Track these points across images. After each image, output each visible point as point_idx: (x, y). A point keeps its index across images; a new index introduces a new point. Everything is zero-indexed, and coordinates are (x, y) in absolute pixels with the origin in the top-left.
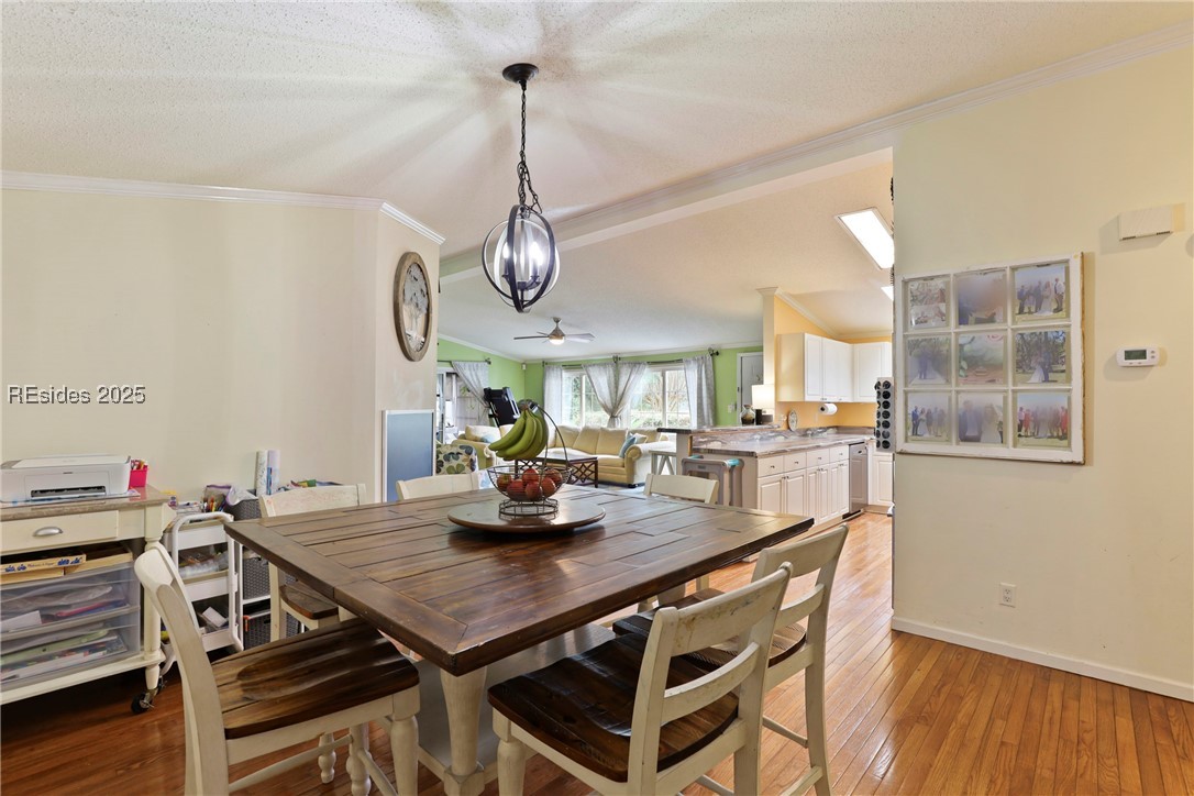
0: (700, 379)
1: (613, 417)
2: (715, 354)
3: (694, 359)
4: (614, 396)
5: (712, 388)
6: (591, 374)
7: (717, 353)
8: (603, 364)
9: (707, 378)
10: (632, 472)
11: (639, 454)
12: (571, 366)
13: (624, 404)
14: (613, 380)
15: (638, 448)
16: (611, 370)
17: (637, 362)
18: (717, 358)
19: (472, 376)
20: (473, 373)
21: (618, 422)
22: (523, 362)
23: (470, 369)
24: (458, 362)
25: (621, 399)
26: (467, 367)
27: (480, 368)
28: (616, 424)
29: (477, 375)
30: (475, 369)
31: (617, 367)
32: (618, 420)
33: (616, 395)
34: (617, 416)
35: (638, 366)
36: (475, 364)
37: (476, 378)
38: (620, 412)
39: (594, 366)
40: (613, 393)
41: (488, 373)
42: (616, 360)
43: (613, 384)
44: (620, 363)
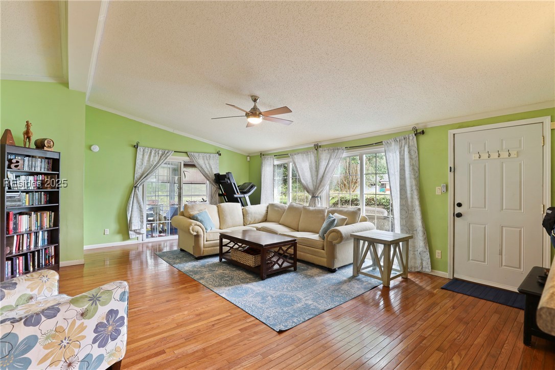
0: (402, 159)
1: (314, 197)
2: (419, 133)
3: (395, 141)
4: (315, 178)
5: (416, 169)
6: (296, 161)
7: (423, 132)
8: (305, 152)
9: (411, 158)
10: (332, 256)
11: (340, 237)
12: (279, 156)
13: (324, 186)
14: (314, 165)
15: (338, 232)
16: (312, 157)
17: (335, 146)
18: (421, 137)
19: (205, 165)
20: (206, 162)
21: (318, 202)
22: (247, 155)
23: (204, 159)
24: (193, 153)
25: (321, 181)
26: (201, 157)
27: (212, 158)
28: (317, 203)
29: (209, 164)
30: (208, 158)
31: (317, 153)
32: (318, 200)
33: (317, 178)
34: (317, 197)
35: (336, 151)
36: (208, 155)
37: (207, 165)
38: (320, 193)
39: (298, 154)
40: (314, 176)
41: (218, 162)
42: (317, 147)
43: (314, 169)
44: (320, 149)
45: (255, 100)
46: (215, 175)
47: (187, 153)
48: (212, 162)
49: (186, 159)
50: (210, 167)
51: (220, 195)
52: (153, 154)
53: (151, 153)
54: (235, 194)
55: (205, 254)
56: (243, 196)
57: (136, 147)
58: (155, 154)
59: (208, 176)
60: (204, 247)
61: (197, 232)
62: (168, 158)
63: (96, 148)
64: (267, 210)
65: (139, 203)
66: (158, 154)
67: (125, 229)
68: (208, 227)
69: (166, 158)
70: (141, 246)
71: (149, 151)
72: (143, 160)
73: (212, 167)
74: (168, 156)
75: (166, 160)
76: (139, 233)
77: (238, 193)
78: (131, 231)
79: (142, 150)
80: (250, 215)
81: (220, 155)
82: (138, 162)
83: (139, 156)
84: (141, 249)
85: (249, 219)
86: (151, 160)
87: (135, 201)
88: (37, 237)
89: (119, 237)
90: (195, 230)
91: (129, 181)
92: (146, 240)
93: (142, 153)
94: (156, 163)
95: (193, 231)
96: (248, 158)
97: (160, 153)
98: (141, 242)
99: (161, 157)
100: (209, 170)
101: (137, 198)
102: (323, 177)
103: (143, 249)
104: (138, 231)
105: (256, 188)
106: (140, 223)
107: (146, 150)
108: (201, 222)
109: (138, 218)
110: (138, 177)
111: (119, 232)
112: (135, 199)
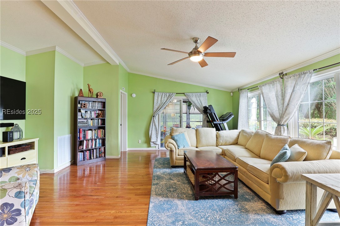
1: (279, 125)
4: (281, 106)
8: (272, 82)
11: (286, 176)
12: (253, 88)
13: (289, 114)
14: (280, 93)
15: (283, 169)
16: (278, 86)
19: (197, 101)
20: (198, 99)
21: (284, 130)
22: (231, 91)
23: (196, 97)
24: (188, 94)
25: (286, 109)
26: (194, 96)
27: (202, 96)
28: (282, 132)
29: (200, 100)
30: (199, 96)
31: (283, 81)
32: (284, 128)
33: (283, 106)
34: (283, 125)
35: (303, 76)
36: (199, 94)
37: (199, 101)
38: (286, 121)
39: (266, 84)
40: (280, 104)
41: (207, 98)
42: (282, 75)
43: (280, 97)
44: (285, 77)
45: (196, 42)
46: (204, 107)
47: (184, 93)
48: (202, 99)
49: (184, 98)
50: (201, 102)
51: (208, 122)
52: (163, 96)
53: (162, 95)
54: (215, 121)
55: (177, 165)
56: (221, 122)
57: (154, 93)
58: (165, 96)
59: (199, 109)
60: (176, 160)
61: (171, 148)
62: (172, 98)
63: (134, 95)
64: (239, 135)
65: (155, 126)
66: (166, 96)
67: (148, 141)
68: (180, 145)
69: (171, 98)
70: (158, 152)
71: (161, 94)
72: (158, 99)
73: (202, 102)
74: (172, 97)
75: (171, 99)
76: (156, 144)
77: (217, 120)
78: (152, 142)
79: (157, 94)
80: (222, 138)
81: (208, 93)
82: (155, 101)
83: (156, 98)
84: (157, 154)
85: (221, 141)
86: (162, 100)
87: (153, 125)
88: (96, 142)
89: (145, 145)
90: (169, 146)
91: (150, 112)
92: (161, 149)
93: (157, 96)
94: (165, 101)
95: (168, 147)
96: (232, 93)
97: (168, 95)
98: (158, 149)
99: (168, 98)
100: (200, 104)
101: (154, 122)
102: (288, 104)
103: (158, 154)
104: (155, 143)
105: (233, 116)
106: (156, 138)
107: (160, 94)
108: (176, 141)
109: (155, 135)
110: (156, 110)
111: (146, 142)
112: (153, 123)
